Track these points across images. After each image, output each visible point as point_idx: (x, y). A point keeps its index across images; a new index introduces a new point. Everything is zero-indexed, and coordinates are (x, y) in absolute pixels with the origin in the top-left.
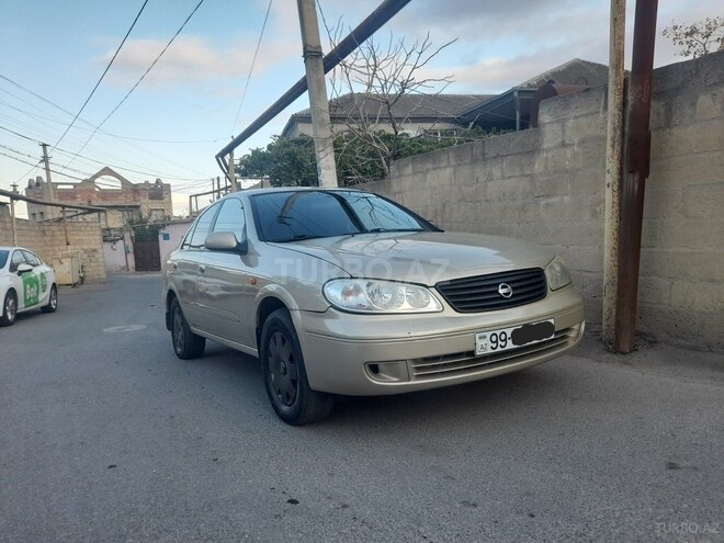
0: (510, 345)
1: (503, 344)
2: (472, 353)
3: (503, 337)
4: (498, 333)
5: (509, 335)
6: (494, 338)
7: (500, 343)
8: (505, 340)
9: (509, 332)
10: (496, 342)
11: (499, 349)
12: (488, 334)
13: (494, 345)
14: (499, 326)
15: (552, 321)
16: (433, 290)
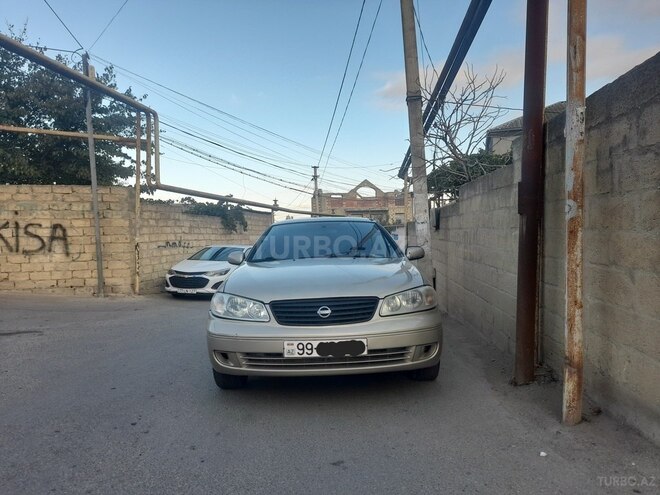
0: (315, 354)
1: (310, 352)
2: (281, 355)
3: (309, 347)
4: (305, 343)
5: (315, 346)
6: (301, 347)
7: (306, 351)
8: (312, 349)
9: (315, 344)
10: (303, 349)
11: (305, 355)
12: (296, 343)
13: (301, 352)
14: (305, 338)
15: (364, 341)
16: (268, 306)
